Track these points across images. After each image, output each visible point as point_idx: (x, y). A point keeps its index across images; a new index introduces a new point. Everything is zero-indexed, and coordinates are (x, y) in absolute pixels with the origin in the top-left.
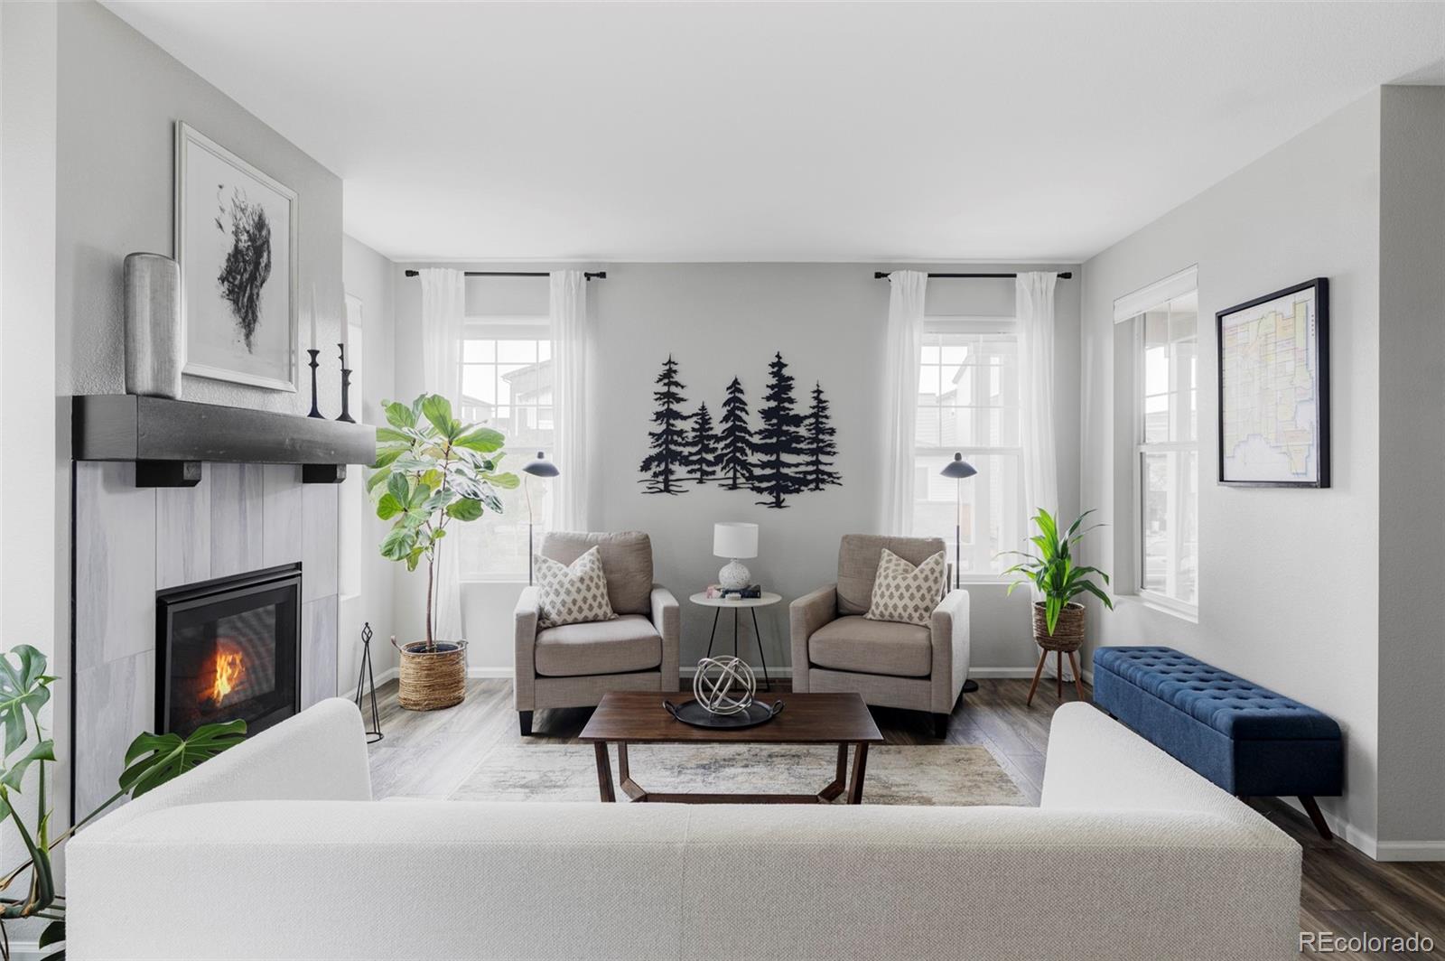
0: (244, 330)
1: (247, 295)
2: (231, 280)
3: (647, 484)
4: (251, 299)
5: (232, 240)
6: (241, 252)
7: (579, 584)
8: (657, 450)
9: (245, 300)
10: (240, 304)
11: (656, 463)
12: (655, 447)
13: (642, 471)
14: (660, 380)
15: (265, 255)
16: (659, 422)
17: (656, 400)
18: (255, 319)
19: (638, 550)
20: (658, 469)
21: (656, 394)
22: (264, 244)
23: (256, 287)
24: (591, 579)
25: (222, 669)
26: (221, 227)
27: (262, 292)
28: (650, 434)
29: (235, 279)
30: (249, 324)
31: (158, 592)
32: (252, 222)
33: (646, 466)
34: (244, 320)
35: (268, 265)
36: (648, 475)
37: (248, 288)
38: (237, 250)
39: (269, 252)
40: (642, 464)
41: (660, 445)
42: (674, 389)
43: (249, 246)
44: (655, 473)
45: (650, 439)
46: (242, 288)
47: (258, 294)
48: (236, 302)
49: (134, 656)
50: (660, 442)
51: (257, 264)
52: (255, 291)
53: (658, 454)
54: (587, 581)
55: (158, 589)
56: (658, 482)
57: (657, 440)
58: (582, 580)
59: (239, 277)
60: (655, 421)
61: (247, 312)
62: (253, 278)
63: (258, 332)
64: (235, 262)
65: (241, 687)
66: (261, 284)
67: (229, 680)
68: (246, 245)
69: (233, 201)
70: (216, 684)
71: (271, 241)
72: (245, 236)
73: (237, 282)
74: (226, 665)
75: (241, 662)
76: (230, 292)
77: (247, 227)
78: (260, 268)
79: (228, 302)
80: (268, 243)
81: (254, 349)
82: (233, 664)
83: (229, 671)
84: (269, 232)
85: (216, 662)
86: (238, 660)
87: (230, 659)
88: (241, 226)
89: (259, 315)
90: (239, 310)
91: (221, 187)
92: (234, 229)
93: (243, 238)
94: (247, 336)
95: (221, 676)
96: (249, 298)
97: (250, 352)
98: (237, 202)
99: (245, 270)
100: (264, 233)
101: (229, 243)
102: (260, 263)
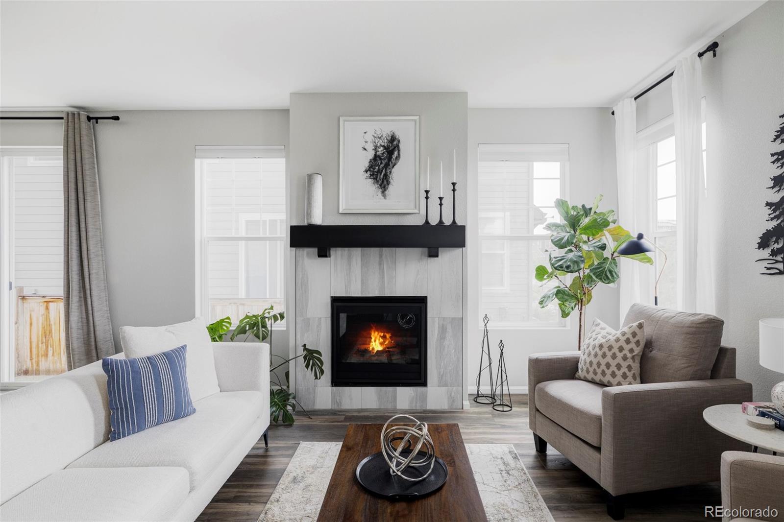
0: (381, 190)
1: (382, 174)
2: (372, 170)
3: (765, 264)
4: (386, 175)
5: (373, 153)
6: (379, 156)
7: (597, 349)
8: (775, 223)
9: (382, 176)
10: (378, 179)
11: (774, 239)
12: (772, 219)
13: (759, 248)
14: (777, 137)
15: (396, 153)
16: (777, 189)
17: (773, 162)
18: (388, 183)
19: (687, 333)
20: (776, 246)
21: (773, 155)
22: (395, 147)
23: (389, 169)
24: (610, 348)
25: (376, 338)
26: (365, 149)
27: (394, 170)
28: (768, 204)
29: (374, 169)
30: (384, 187)
31: (332, 297)
32: (386, 141)
33: (763, 243)
34: (381, 185)
35: (398, 157)
36: (766, 253)
37: (384, 171)
38: (376, 156)
39: (399, 151)
40: (759, 241)
41: (777, 217)
43: (384, 152)
44: (773, 251)
45: (767, 211)
46: (380, 171)
47: (391, 172)
48: (375, 179)
49: (321, 318)
50: (777, 213)
51: (390, 159)
52: (388, 171)
53: (776, 228)
54: (605, 349)
55: (332, 295)
56: (777, 262)
57: (774, 211)
58: (601, 346)
59: (377, 168)
60: (773, 188)
61: (383, 182)
62: (387, 165)
63: (391, 189)
64: (375, 161)
65: (391, 350)
66: (393, 167)
67: (381, 344)
68: (382, 152)
69: (373, 136)
70: (371, 344)
71: (401, 146)
72: (382, 148)
73: (376, 170)
74: (379, 336)
75: (390, 337)
76: (371, 175)
77: (383, 144)
78: (392, 159)
79: (370, 180)
80: (398, 146)
81: (387, 197)
82: (384, 337)
83: (381, 340)
84: (399, 141)
85: (371, 334)
86: (388, 336)
87: (382, 334)
88: (379, 144)
89: (391, 181)
90: (378, 182)
91: (365, 133)
92: (374, 148)
93: (380, 150)
94: (383, 192)
95: (375, 341)
96: (384, 175)
97: (385, 198)
98: (376, 135)
99: (381, 163)
100: (395, 143)
101: (371, 155)
102: (392, 157)
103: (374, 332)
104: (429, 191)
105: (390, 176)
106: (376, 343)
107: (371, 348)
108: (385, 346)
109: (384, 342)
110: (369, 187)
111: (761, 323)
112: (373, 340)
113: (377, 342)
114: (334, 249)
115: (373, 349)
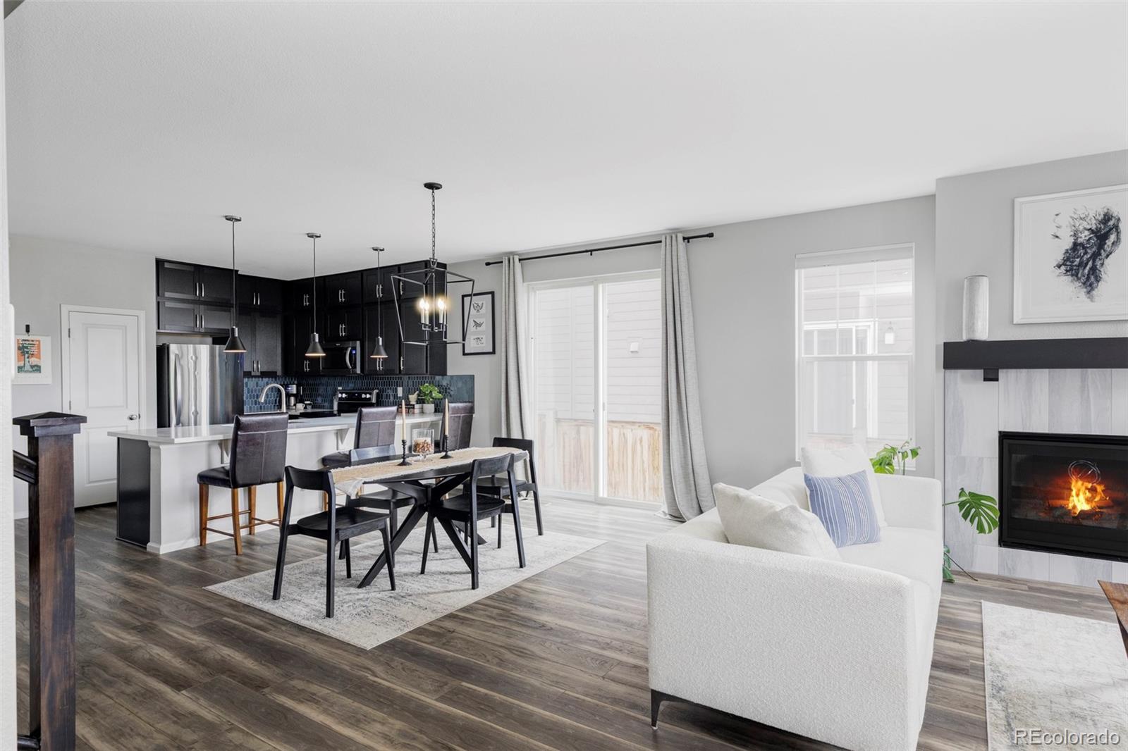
0: (1085, 290)
1: (1088, 268)
2: (1068, 263)
4: (1094, 269)
5: (1071, 240)
6: (1082, 245)
9: (1086, 271)
10: (1079, 275)
15: (1113, 237)
18: (1098, 279)
22: (1111, 229)
23: (1101, 259)
26: (1057, 237)
27: (1107, 261)
29: (1072, 262)
30: (1091, 285)
31: (1000, 432)
32: (1094, 222)
34: (1084, 283)
35: (1117, 242)
37: (1090, 263)
38: (1075, 246)
39: (1118, 233)
43: (1090, 238)
46: (1083, 265)
47: (1102, 264)
48: (1075, 275)
49: (983, 458)
51: (1101, 246)
52: (1098, 263)
55: (1000, 430)
59: (1078, 260)
61: (1088, 278)
62: (1095, 256)
63: (1102, 288)
64: (1074, 252)
65: (1104, 510)
66: (1107, 256)
67: (1088, 500)
68: (1087, 238)
69: (1071, 217)
70: (1071, 499)
71: (1121, 225)
72: (1087, 233)
73: (1075, 263)
74: (1083, 488)
75: (1103, 491)
76: (1067, 271)
77: (1089, 227)
78: (1106, 246)
79: (1066, 277)
80: (1116, 227)
81: (1096, 299)
82: (1093, 490)
83: (1088, 494)
84: (1119, 220)
85: (1071, 483)
86: (1100, 488)
87: (1090, 485)
88: (1081, 228)
89: (1103, 276)
90: (1079, 279)
91: (1057, 215)
92: (1072, 233)
93: (1083, 235)
94: (1089, 292)
95: (1078, 495)
96: (1090, 269)
97: (1092, 301)
98: (1076, 216)
99: (1086, 253)
100: (1111, 223)
101: (1067, 243)
102: (1106, 244)
103: (1077, 481)
105: (1102, 270)
106: (1080, 498)
107: (1070, 506)
108: (1094, 504)
109: (1093, 497)
110: (1068, 287)
112: (1074, 493)
113: (1082, 497)
114: (1004, 370)
115: (1074, 507)
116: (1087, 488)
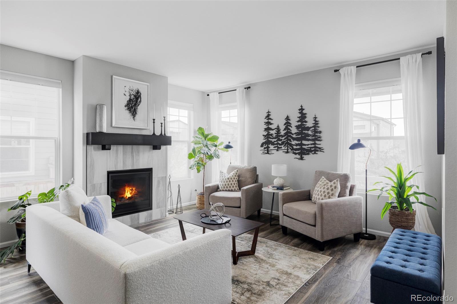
0: (133, 116)
1: (133, 109)
2: (128, 106)
3: (262, 151)
4: (135, 109)
5: (129, 97)
6: (132, 100)
7: (227, 180)
8: (265, 140)
9: (133, 110)
10: (131, 111)
11: (265, 144)
12: (264, 139)
13: (261, 147)
14: (266, 118)
15: (139, 99)
16: (266, 131)
17: (265, 124)
18: (136, 113)
19: (250, 171)
20: (265, 147)
21: (265, 122)
22: (139, 96)
23: (136, 106)
24: (231, 179)
25: (128, 191)
26: (125, 95)
27: (138, 107)
28: (263, 135)
29: (129, 105)
30: (134, 115)
31: (107, 171)
32: (135, 92)
33: (262, 146)
34: (132, 114)
35: (140, 101)
36: (263, 148)
37: (134, 107)
38: (130, 99)
39: (141, 98)
40: (261, 145)
41: (266, 139)
42: (270, 121)
43: (134, 98)
44: (264, 148)
45: (263, 137)
46: (132, 107)
47: (137, 108)
48: (130, 110)
49: (102, 183)
50: (266, 138)
51: (137, 102)
52: (136, 107)
53: (265, 142)
54: (230, 179)
56: (265, 151)
57: (265, 137)
58: (228, 179)
59: (131, 105)
60: (264, 131)
61: (133, 113)
62: (135, 105)
63: (137, 116)
64: (130, 102)
65: (135, 196)
66: (138, 106)
67: (131, 193)
68: (133, 98)
69: (129, 89)
70: (125, 194)
71: (142, 96)
72: (133, 96)
73: (130, 106)
74: (129, 190)
75: (135, 189)
76: (128, 109)
77: (133, 94)
78: (138, 102)
79: (127, 111)
80: (140, 96)
81: (136, 120)
82: (132, 190)
83: (131, 191)
84: (141, 94)
85: (125, 189)
86: (134, 189)
87: (131, 188)
88: (132, 94)
89: (137, 112)
90: (131, 112)
91: (125, 87)
92: (129, 95)
93: (132, 96)
94: (134, 118)
95: (127, 192)
96: (134, 109)
97: (134, 121)
98: (130, 89)
99: (133, 103)
100: (139, 94)
101: (128, 98)
102: (138, 101)
103: (127, 188)
104: (155, 119)
105: (137, 110)
106: (128, 193)
107: (125, 197)
108: (132, 194)
109: (132, 192)
110: (127, 114)
111: (272, 165)
112: (126, 192)
113: (129, 193)
115: (126, 196)
116: (130, 190)
